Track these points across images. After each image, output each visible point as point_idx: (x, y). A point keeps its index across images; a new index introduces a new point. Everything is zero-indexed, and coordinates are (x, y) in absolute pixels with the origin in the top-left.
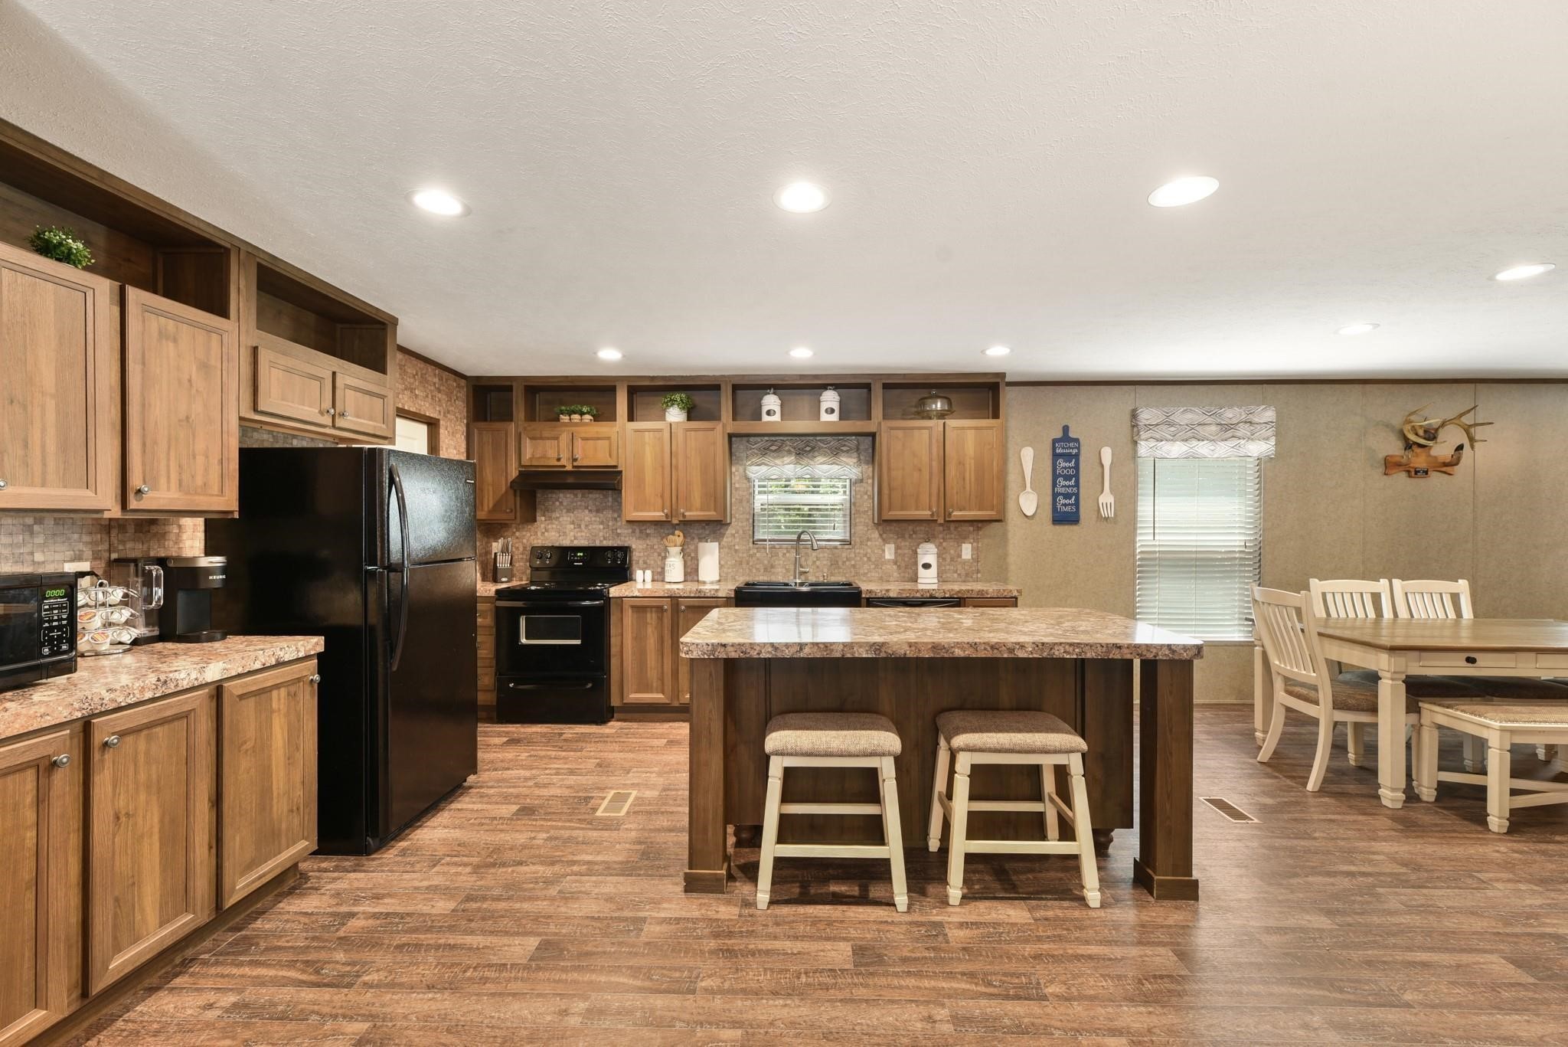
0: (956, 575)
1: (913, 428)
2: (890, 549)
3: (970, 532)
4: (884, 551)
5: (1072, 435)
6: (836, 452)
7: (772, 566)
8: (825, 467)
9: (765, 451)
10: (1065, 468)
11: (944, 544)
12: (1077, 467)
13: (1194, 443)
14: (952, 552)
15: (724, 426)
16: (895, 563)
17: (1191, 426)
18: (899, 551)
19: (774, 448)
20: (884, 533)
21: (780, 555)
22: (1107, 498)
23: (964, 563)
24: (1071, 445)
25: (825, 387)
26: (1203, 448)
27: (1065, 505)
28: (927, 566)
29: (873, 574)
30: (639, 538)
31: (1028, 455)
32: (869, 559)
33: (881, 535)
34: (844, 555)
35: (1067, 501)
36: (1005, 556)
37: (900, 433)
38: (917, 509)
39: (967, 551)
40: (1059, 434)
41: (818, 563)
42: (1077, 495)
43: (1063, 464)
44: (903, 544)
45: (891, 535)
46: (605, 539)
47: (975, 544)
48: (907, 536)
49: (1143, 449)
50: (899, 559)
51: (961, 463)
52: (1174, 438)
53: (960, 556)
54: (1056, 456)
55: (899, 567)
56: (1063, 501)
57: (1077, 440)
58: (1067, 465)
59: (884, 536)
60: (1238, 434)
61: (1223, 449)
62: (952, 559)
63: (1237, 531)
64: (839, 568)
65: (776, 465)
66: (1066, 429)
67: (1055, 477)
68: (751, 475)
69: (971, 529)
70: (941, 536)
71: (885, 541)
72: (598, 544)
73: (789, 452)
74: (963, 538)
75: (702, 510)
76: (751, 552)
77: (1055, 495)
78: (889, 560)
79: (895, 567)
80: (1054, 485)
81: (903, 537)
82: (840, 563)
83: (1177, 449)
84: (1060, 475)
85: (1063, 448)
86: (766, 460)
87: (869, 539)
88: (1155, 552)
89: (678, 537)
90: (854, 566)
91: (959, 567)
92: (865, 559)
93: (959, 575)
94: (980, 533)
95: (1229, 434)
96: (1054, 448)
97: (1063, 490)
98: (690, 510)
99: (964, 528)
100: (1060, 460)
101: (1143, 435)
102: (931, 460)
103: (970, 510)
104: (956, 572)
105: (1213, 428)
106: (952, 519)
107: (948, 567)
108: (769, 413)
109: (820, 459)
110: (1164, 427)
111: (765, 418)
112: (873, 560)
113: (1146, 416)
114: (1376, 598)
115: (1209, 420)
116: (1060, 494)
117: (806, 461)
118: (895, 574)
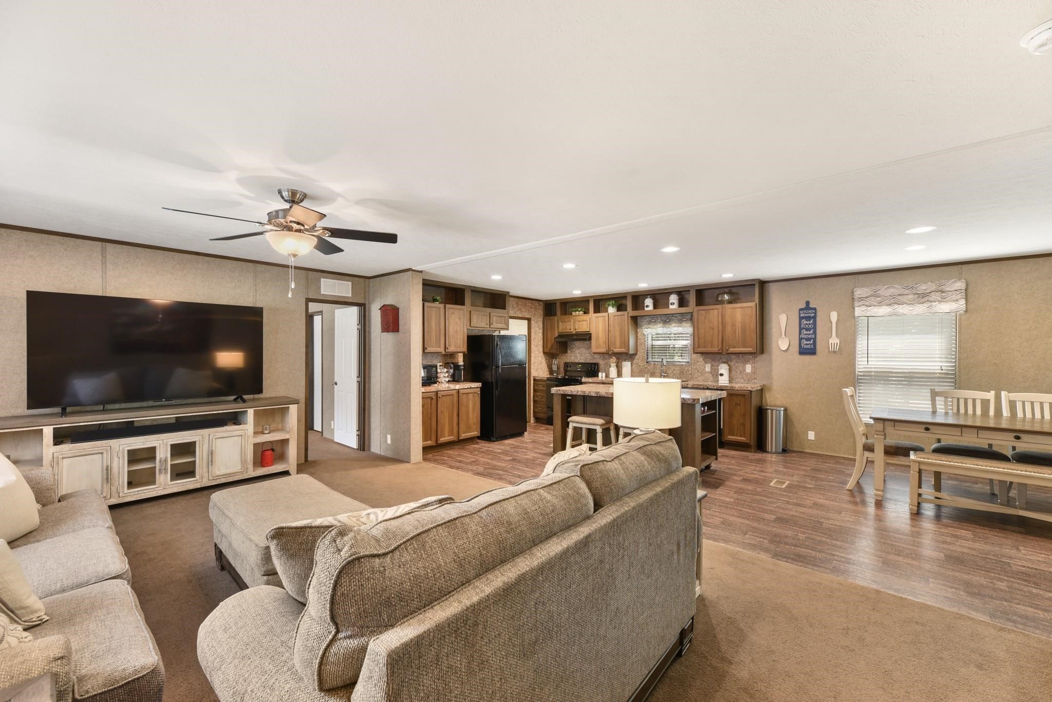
0: (742, 380)
1: (709, 310)
2: (708, 366)
3: (750, 359)
4: (705, 367)
5: (811, 306)
6: (680, 321)
7: (655, 373)
8: (676, 328)
9: (650, 322)
10: (807, 324)
11: (736, 364)
12: (815, 323)
13: (896, 306)
14: (741, 368)
15: (628, 313)
16: (711, 373)
17: (893, 296)
18: (713, 367)
19: (653, 321)
20: (705, 358)
21: (658, 368)
22: (834, 341)
23: (747, 374)
24: (810, 311)
25: (671, 293)
26: (902, 309)
27: (807, 344)
28: (722, 375)
29: (700, 378)
30: (602, 360)
31: (783, 318)
32: (698, 371)
33: (704, 360)
34: (686, 368)
35: (808, 342)
36: (771, 371)
37: (703, 312)
38: (712, 347)
39: (749, 368)
40: (804, 306)
41: (674, 372)
42: (815, 340)
43: (805, 322)
44: (715, 364)
45: (709, 360)
46: (590, 360)
47: (753, 365)
48: (717, 360)
49: (858, 311)
50: (713, 371)
51: (734, 325)
52: (880, 304)
53: (745, 371)
54: (801, 318)
55: (713, 375)
56: (805, 342)
57: (815, 309)
58: (808, 322)
59: (705, 360)
60: (930, 299)
61: (920, 309)
62: (740, 372)
63: (937, 360)
64: (684, 374)
65: (655, 328)
66: (808, 303)
67: (801, 329)
68: (645, 333)
69: (751, 357)
70: (735, 360)
71: (706, 363)
72: (588, 362)
73: (660, 323)
74: (747, 362)
75: (620, 348)
76: (645, 366)
77: (800, 339)
78: (708, 372)
79: (711, 375)
80: (800, 333)
81: (715, 361)
82: (684, 372)
83: (884, 310)
84: (803, 328)
85: (805, 313)
86: (650, 326)
87: (698, 362)
88: (872, 372)
89: (614, 359)
90: (691, 374)
91: (745, 376)
92: (696, 371)
93: (744, 380)
94: (756, 359)
95: (926, 299)
96: (800, 314)
97: (805, 336)
98: (616, 348)
99: (747, 357)
100: (804, 320)
101: (856, 304)
102: (718, 324)
103: (739, 348)
104: (743, 378)
105: (911, 297)
106: (729, 352)
107: (738, 376)
108: (647, 306)
109: (673, 325)
110: (872, 298)
111: (646, 309)
112: (700, 371)
113: (859, 292)
115: (907, 292)
116: (803, 338)
117: (667, 326)
118: (711, 379)
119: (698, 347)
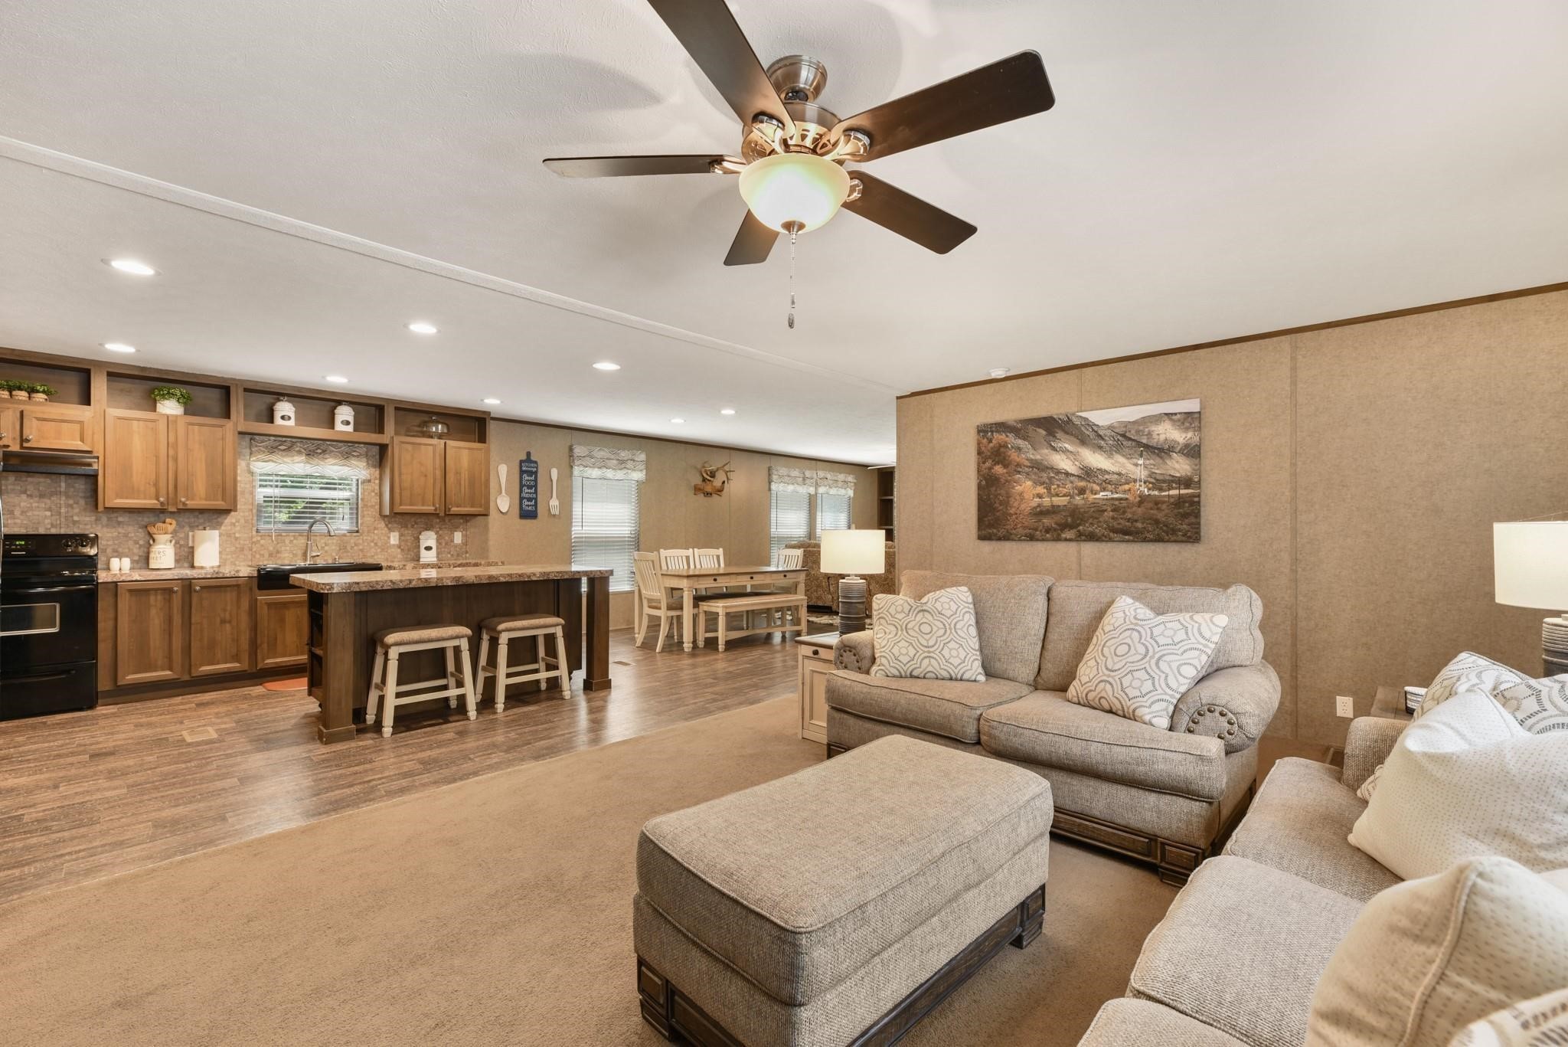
0: (449, 556)
1: (420, 444)
2: (394, 536)
3: (461, 524)
4: (389, 538)
5: (533, 458)
6: (347, 456)
7: (278, 552)
8: (336, 468)
9: (273, 450)
10: (528, 480)
11: (440, 532)
12: (536, 480)
13: (605, 470)
14: (447, 538)
15: (236, 425)
16: (399, 547)
17: (603, 459)
18: (402, 538)
19: (282, 447)
20: (389, 523)
21: (287, 542)
22: (554, 503)
23: (456, 547)
24: (532, 465)
25: (339, 403)
26: (610, 473)
27: (528, 506)
28: (428, 548)
29: (380, 556)
30: (107, 526)
31: (503, 470)
32: (376, 544)
33: (387, 525)
34: (352, 541)
35: (529, 503)
36: (486, 541)
37: (410, 447)
38: (423, 505)
39: (458, 538)
40: (524, 457)
41: (326, 548)
42: (536, 499)
43: (527, 478)
44: (406, 532)
45: (396, 525)
46: (53, 526)
47: (464, 532)
48: (409, 526)
49: (576, 471)
50: (402, 543)
51: (458, 473)
52: (593, 466)
53: (452, 541)
54: (522, 472)
55: (402, 550)
56: (527, 503)
57: (536, 462)
58: (530, 478)
59: (390, 526)
60: (627, 466)
61: (620, 474)
62: (446, 544)
63: (627, 524)
64: (348, 552)
65: (285, 462)
66: (529, 454)
67: (521, 486)
68: (255, 470)
69: (462, 521)
70: (437, 526)
71: (391, 530)
72: (42, 531)
73: (299, 452)
74: (456, 528)
75: (206, 500)
76: (254, 540)
77: (521, 499)
78: (394, 545)
79: (399, 550)
80: (521, 491)
81: (406, 527)
82: (349, 548)
83: (595, 473)
84: (525, 485)
85: (527, 467)
86: (273, 457)
87: (375, 529)
88: (582, 537)
89: (171, 524)
90: (362, 550)
91: (452, 549)
92: (372, 544)
93: (452, 555)
94: (468, 524)
95: (623, 465)
96: (521, 467)
97: (527, 496)
98: (193, 499)
99: (456, 521)
100: (525, 475)
101: (577, 462)
102: (434, 469)
103: (465, 507)
104: (449, 553)
105: (615, 462)
106: (451, 513)
107: (443, 550)
108: (283, 418)
109: (331, 461)
110: (588, 458)
111: (278, 421)
112: (380, 544)
113: (578, 450)
114: (688, 558)
115: (612, 457)
116: (525, 498)
117: (316, 461)
118: (400, 556)
119: (401, 505)
